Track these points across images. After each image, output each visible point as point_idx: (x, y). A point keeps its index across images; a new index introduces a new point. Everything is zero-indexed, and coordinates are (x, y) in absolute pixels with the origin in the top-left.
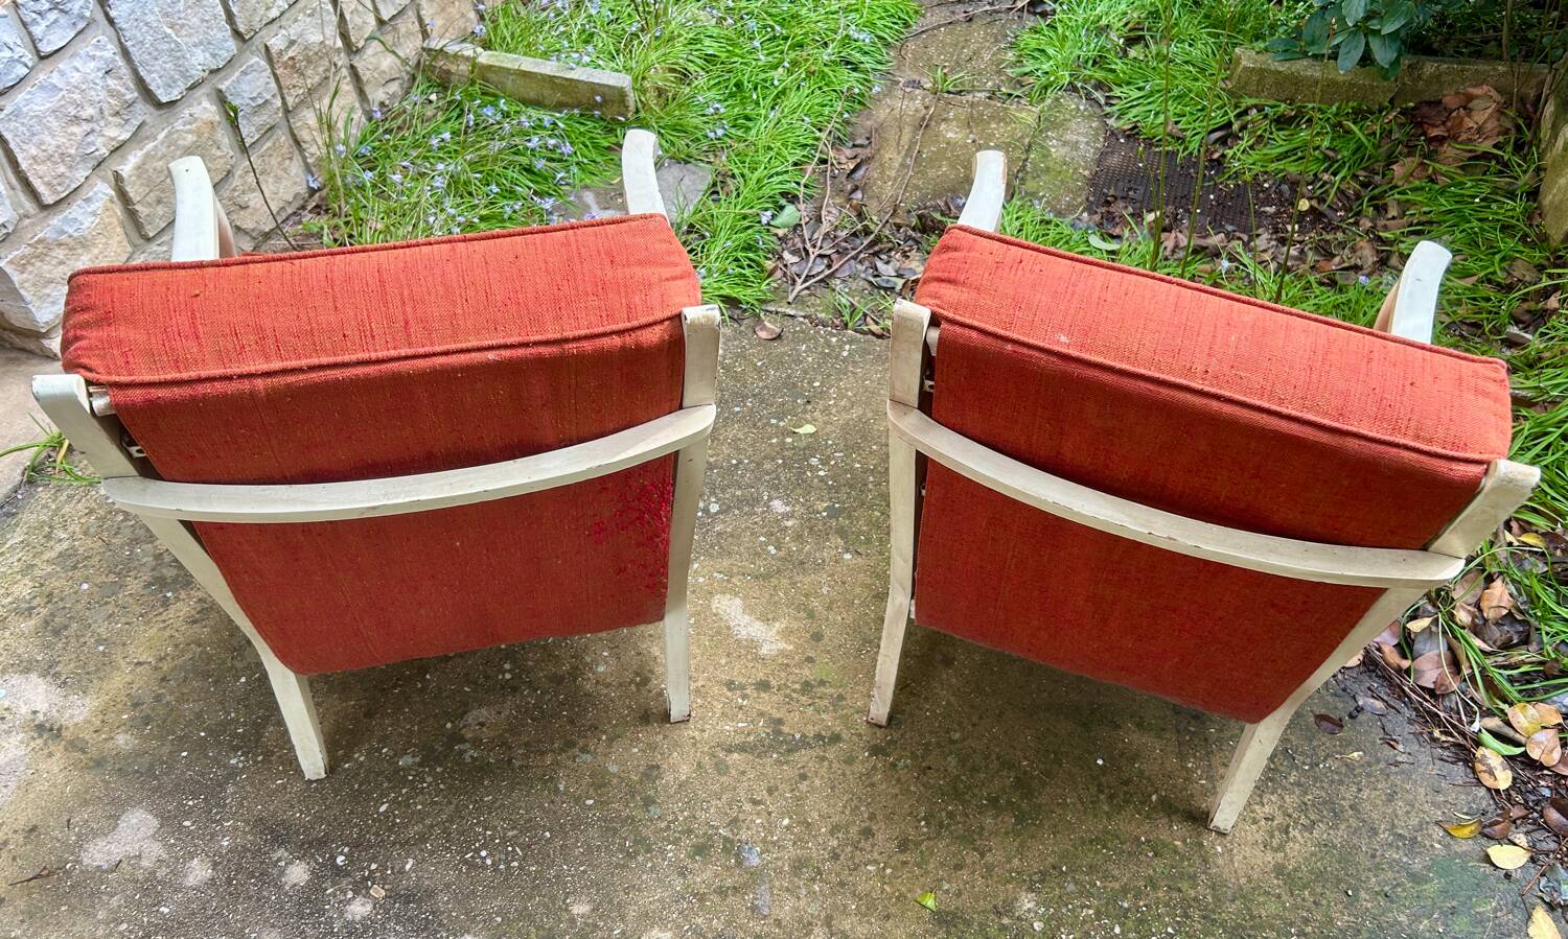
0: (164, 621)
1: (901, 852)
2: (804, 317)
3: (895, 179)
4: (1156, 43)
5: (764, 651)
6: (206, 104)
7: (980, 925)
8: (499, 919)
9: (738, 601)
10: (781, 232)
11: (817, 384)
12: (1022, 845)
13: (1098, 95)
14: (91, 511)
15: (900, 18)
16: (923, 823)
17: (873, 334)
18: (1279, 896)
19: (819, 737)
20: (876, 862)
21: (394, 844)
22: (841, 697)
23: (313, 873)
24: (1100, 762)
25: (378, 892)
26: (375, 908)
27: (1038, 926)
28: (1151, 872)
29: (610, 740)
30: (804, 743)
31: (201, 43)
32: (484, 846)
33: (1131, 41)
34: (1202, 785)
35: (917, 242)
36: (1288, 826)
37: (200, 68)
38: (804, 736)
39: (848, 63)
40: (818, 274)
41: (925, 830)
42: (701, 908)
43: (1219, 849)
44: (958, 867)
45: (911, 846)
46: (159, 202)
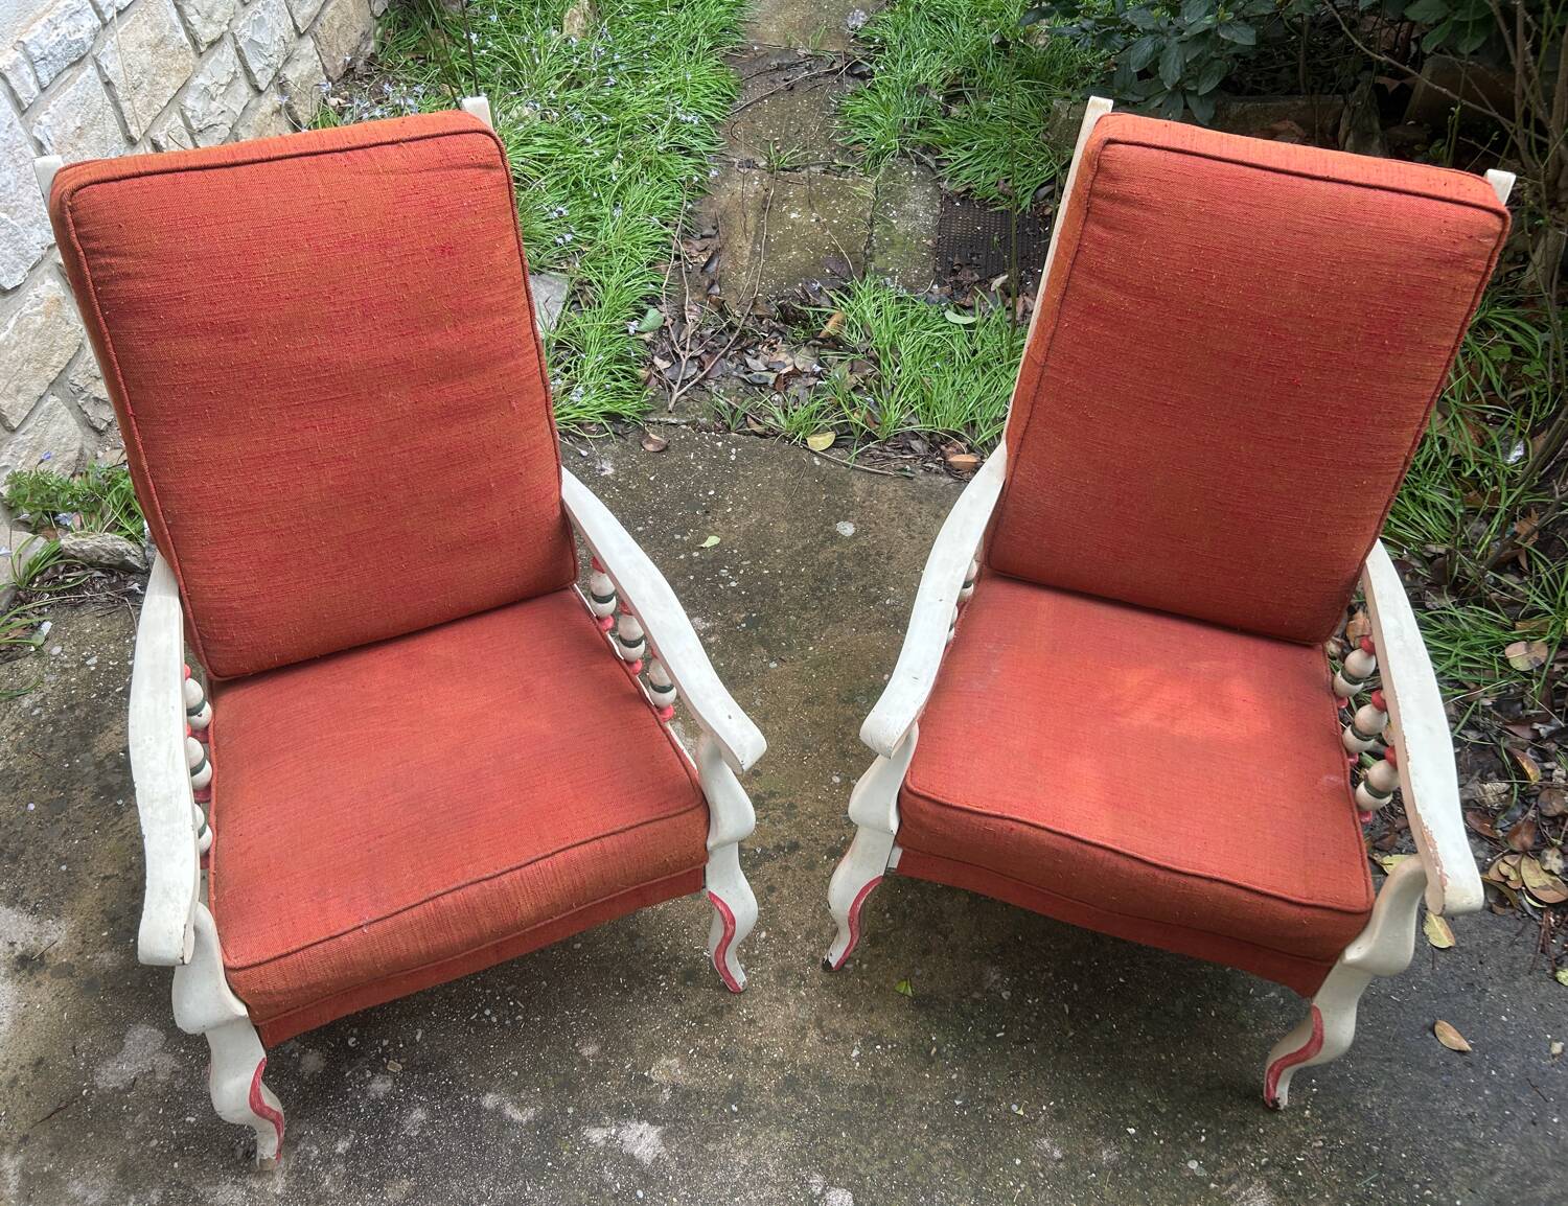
0: (121, 830)
1: (873, 946)
2: (686, 424)
3: (749, 269)
4: (975, 98)
6: (49, 282)
7: (955, 1003)
8: (516, 1073)
10: (647, 337)
11: (711, 493)
13: (927, 158)
14: (18, 727)
15: (723, 94)
16: (888, 915)
17: (756, 434)
19: (779, 848)
21: (400, 1017)
22: (792, 806)
23: (328, 1059)
25: (395, 1067)
26: (395, 1082)
27: (1005, 995)
30: (766, 856)
31: (36, 221)
32: (486, 1005)
33: (951, 99)
35: (781, 334)
37: (39, 247)
38: (764, 849)
39: (681, 149)
40: (692, 378)
41: (891, 921)
42: (702, 1029)
44: (926, 952)
46: (18, 391)
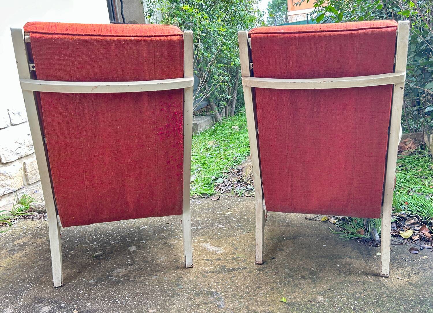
0: (12, 257)
1: (272, 290)
2: (226, 196)
5: (218, 252)
7: (304, 305)
9: (208, 244)
11: (231, 206)
12: (316, 286)
18: (413, 289)
19: (239, 268)
20: (263, 293)
21: (84, 300)
22: (246, 260)
23: (51, 309)
24: (338, 266)
25: (76, 312)
27: (326, 303)
28: (364, 288)
29: (165, 273)
30: (234, 269)
32: (117, 299)
34: (376, 268)
36: (410, 274)
41: (280, 285)
43: (387, 281)
44: (293, 292)
45: (275, 289)
